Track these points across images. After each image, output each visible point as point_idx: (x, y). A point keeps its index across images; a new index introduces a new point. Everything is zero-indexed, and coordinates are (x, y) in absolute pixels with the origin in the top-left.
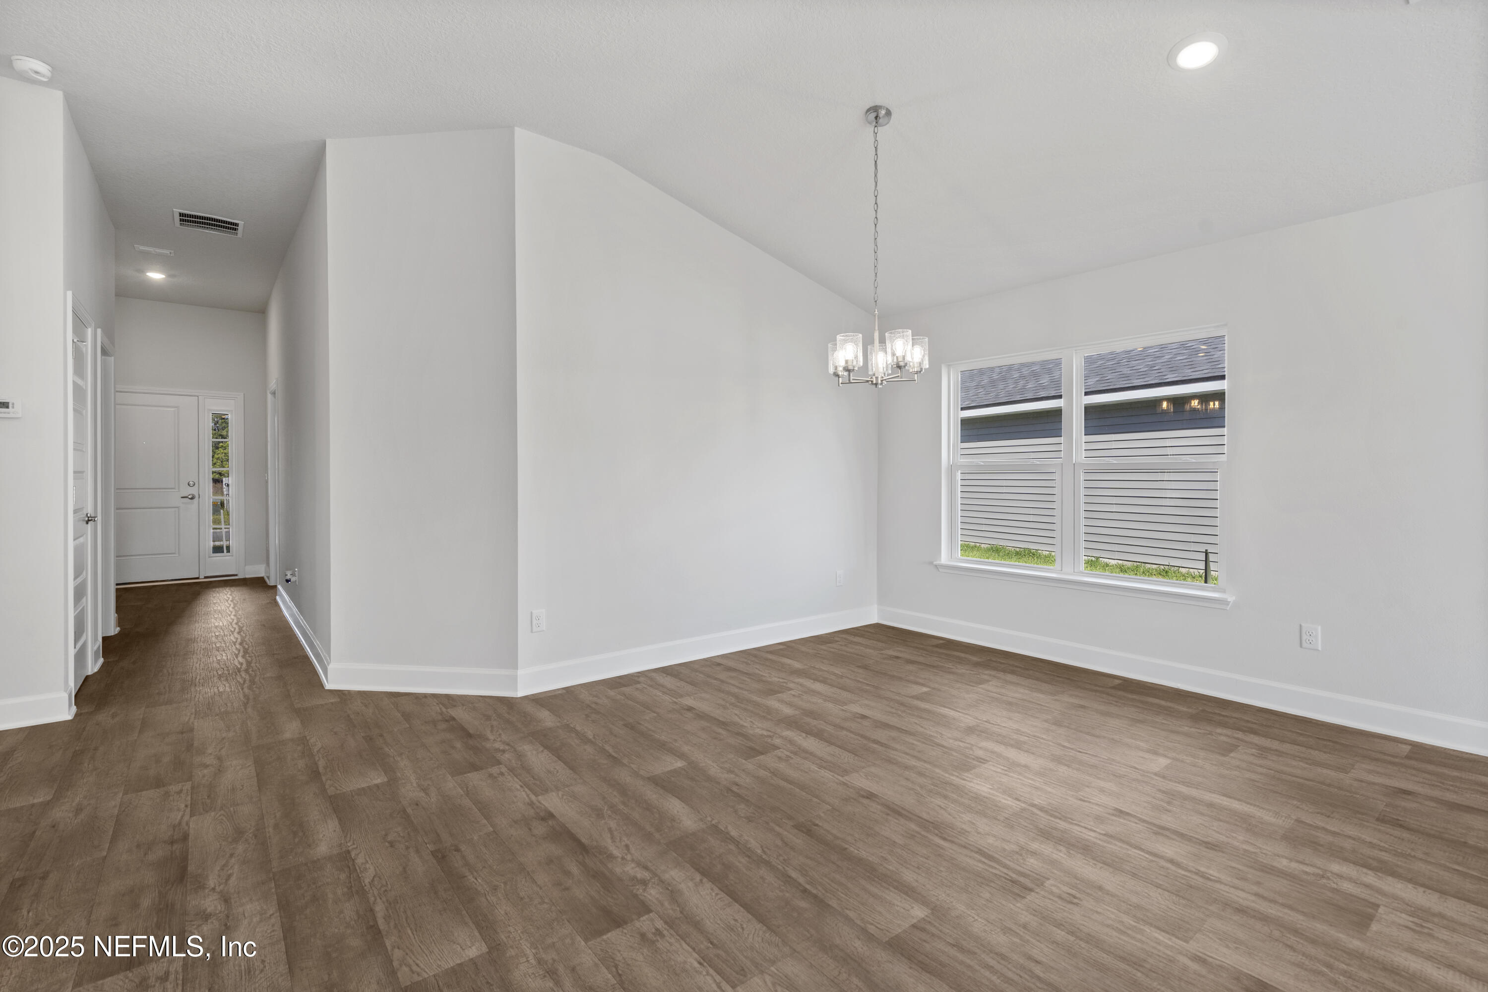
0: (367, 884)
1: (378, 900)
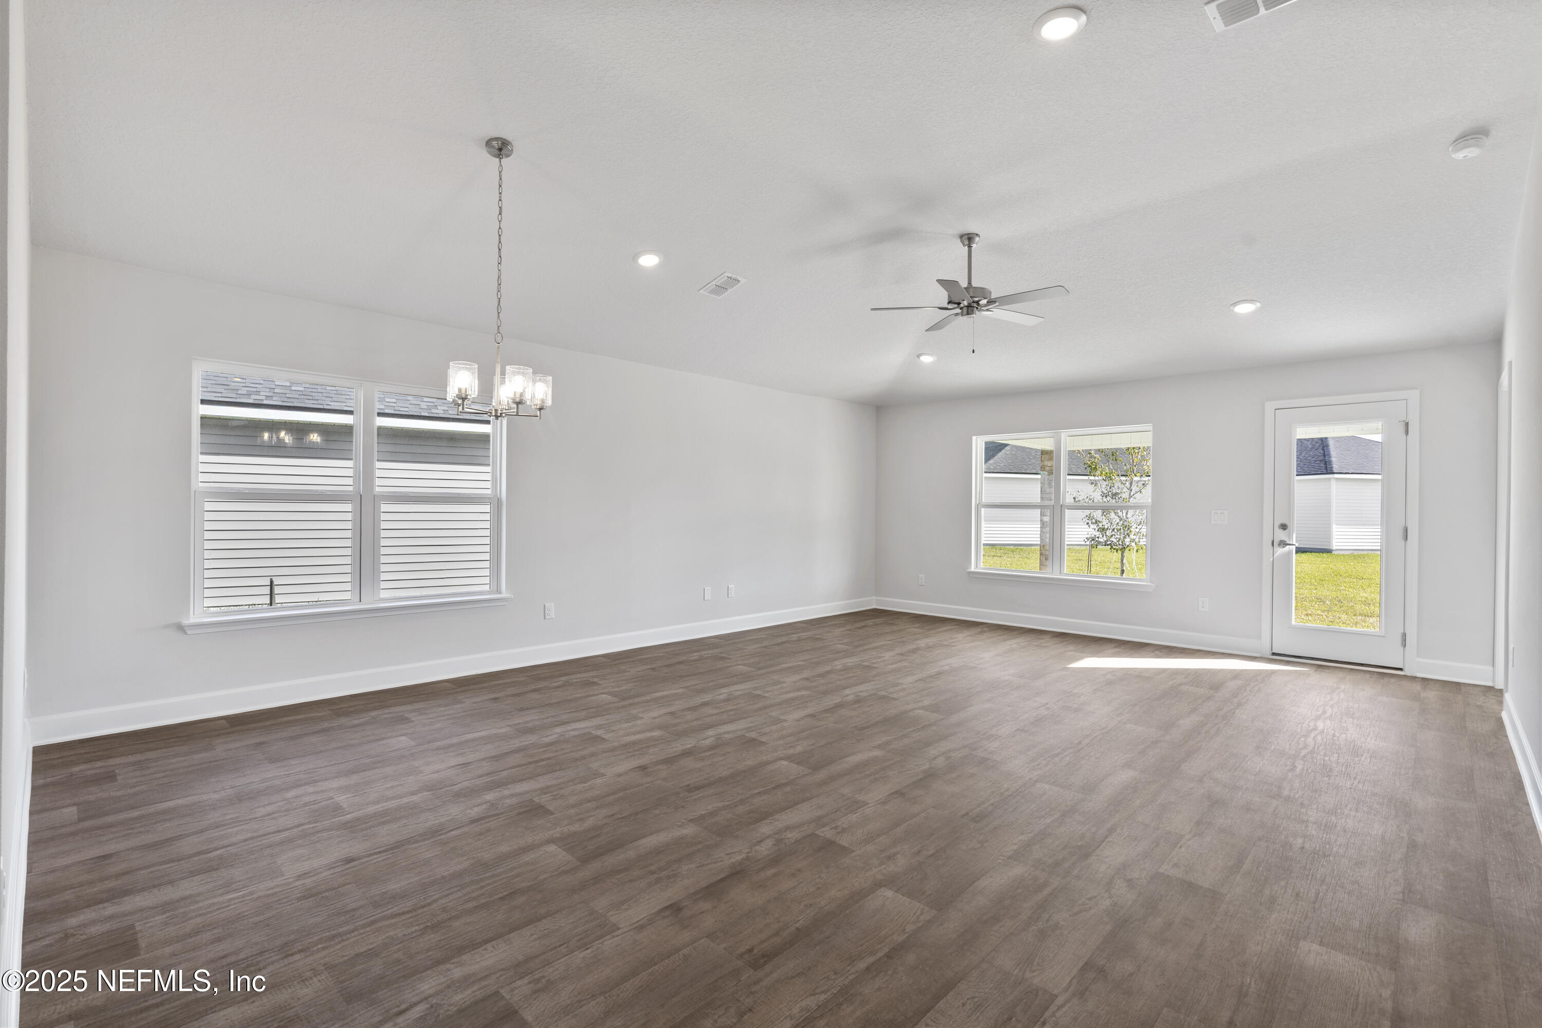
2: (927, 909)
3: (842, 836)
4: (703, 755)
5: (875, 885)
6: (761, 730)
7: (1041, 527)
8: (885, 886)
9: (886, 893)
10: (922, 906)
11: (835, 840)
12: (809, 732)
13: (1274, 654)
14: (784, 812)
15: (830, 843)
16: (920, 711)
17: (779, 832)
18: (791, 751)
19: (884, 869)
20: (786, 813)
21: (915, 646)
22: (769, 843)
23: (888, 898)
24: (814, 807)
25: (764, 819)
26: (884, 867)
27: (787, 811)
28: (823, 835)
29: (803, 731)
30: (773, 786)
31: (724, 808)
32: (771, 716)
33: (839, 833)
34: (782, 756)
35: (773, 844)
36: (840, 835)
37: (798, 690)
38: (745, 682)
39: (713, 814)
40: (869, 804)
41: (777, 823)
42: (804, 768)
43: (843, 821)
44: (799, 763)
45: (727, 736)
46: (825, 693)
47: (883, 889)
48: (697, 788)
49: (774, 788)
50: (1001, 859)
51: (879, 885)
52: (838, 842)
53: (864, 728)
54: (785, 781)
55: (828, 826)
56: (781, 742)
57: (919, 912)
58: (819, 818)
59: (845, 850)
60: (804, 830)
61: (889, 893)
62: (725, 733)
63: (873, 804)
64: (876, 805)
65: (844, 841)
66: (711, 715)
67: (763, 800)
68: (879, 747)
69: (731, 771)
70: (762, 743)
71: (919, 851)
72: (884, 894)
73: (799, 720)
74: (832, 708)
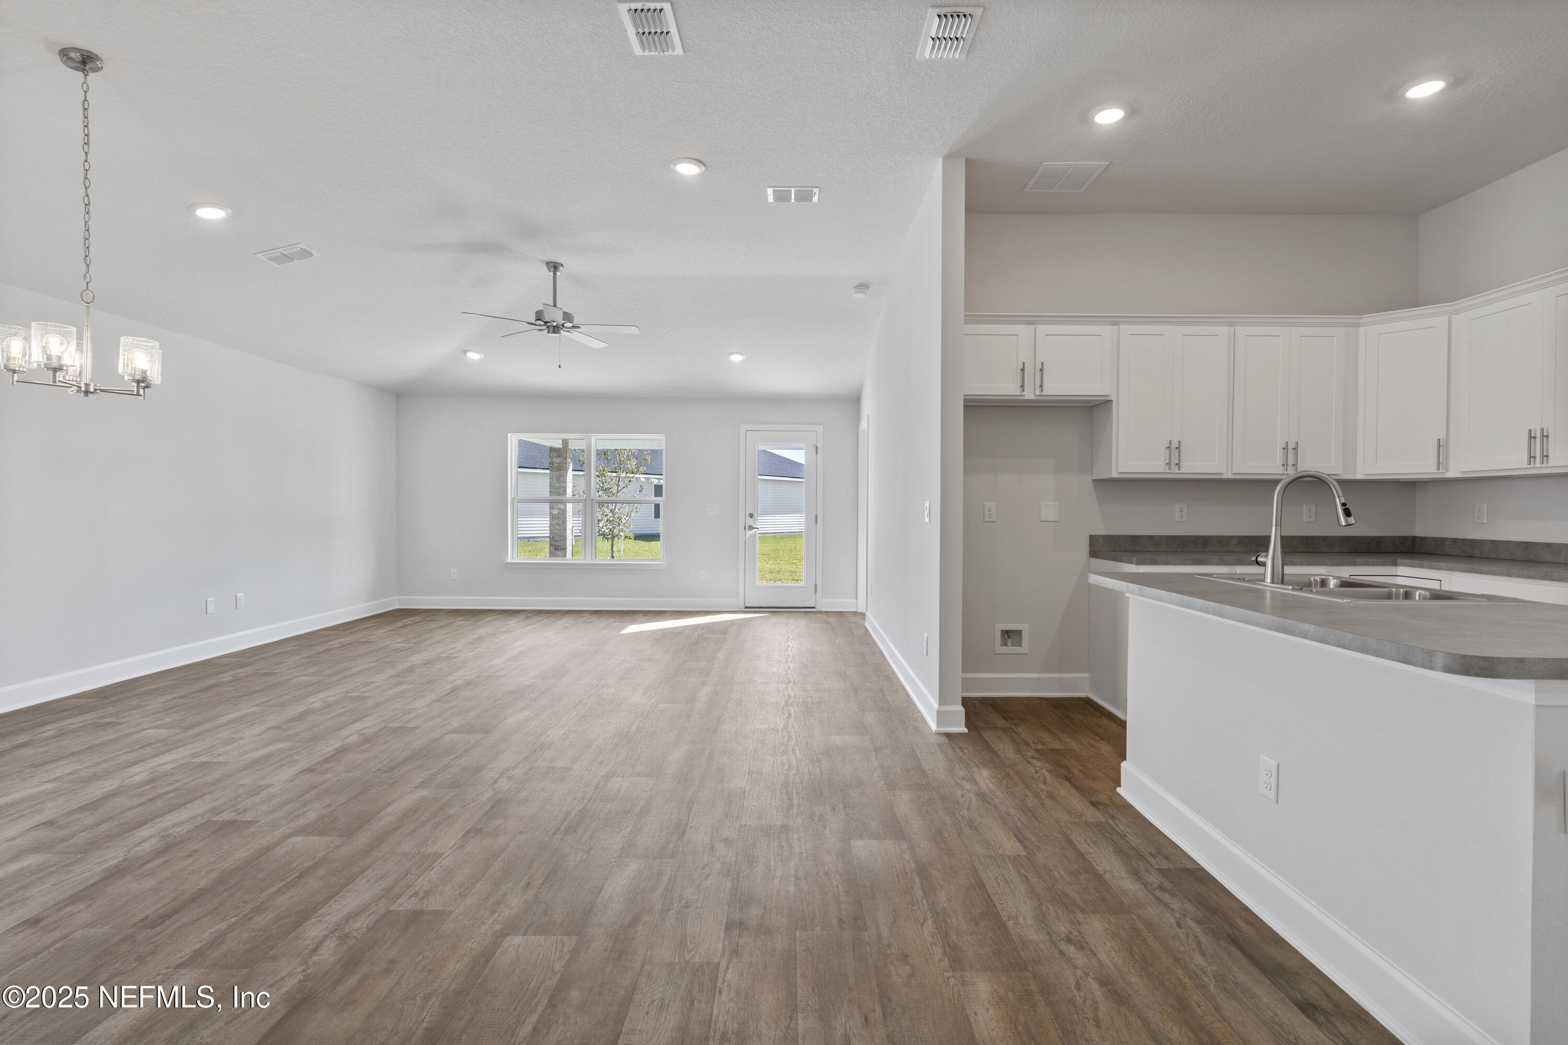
0: (929, 918)
1: (919, 899)
2: (565, 938)
3: (428, 901)
4: (149, 866)
5: (497, 937)
6: (236, 808)
7: (550, 520)
8: (509, 934)
9: (514, 941)
10: (559, 938)
11: (422, 908)
12: (316, 791)
13: (746, 607)
14: (332, 901)
15: (415, 916)
16: (452, 736)
17: (337, 926)
18: (301, 822)
19: (498, 916)
20: (335, 901)
21: (409, 664)
22: (331, 945)
23: (519, 945)
24: (372, 881)
25: (306, 919)
26: (497, 915)
27: (337, 898)
28: (402, 908)
29: (307, 791)
30: (297, 874)
31: (232, 928)
32: (242, 785)
33: (422, 899)
34: (290, 831)
35: (336, 946)
36: (426, 900)
37: (270, 743)
38: (170, 750)
39: (216, 941)
40: (443, 853)
41: (328, 918)
42: (332, 838)
43: (420, 884)
44: (321, 834)
45: (180, 829)
46: (315, 739)
47: (508, 938)
48: (164, 918)
49: (299, 877)
50: (613, 862)
51: (501, 935)
52: (427, 909)
53: (392, 769)
54: (312, 863)
55: (404, 896)
56: (277, 814)
57: (559, 946)
58: (387, 890)
59: (440, 915)
60: (374, 912)
61: (517, 940)
62: (174, 826)
63: (450, 852)
64: (454, 851)
65: (434, 904)
66: (131, 808)
67: (291, 897)
68: (423, 784)
69: (214, 875)
70: (248, 824)
71: (528, 884)
72: (512, 943)
73: (292, 781)
74: (334, 755)
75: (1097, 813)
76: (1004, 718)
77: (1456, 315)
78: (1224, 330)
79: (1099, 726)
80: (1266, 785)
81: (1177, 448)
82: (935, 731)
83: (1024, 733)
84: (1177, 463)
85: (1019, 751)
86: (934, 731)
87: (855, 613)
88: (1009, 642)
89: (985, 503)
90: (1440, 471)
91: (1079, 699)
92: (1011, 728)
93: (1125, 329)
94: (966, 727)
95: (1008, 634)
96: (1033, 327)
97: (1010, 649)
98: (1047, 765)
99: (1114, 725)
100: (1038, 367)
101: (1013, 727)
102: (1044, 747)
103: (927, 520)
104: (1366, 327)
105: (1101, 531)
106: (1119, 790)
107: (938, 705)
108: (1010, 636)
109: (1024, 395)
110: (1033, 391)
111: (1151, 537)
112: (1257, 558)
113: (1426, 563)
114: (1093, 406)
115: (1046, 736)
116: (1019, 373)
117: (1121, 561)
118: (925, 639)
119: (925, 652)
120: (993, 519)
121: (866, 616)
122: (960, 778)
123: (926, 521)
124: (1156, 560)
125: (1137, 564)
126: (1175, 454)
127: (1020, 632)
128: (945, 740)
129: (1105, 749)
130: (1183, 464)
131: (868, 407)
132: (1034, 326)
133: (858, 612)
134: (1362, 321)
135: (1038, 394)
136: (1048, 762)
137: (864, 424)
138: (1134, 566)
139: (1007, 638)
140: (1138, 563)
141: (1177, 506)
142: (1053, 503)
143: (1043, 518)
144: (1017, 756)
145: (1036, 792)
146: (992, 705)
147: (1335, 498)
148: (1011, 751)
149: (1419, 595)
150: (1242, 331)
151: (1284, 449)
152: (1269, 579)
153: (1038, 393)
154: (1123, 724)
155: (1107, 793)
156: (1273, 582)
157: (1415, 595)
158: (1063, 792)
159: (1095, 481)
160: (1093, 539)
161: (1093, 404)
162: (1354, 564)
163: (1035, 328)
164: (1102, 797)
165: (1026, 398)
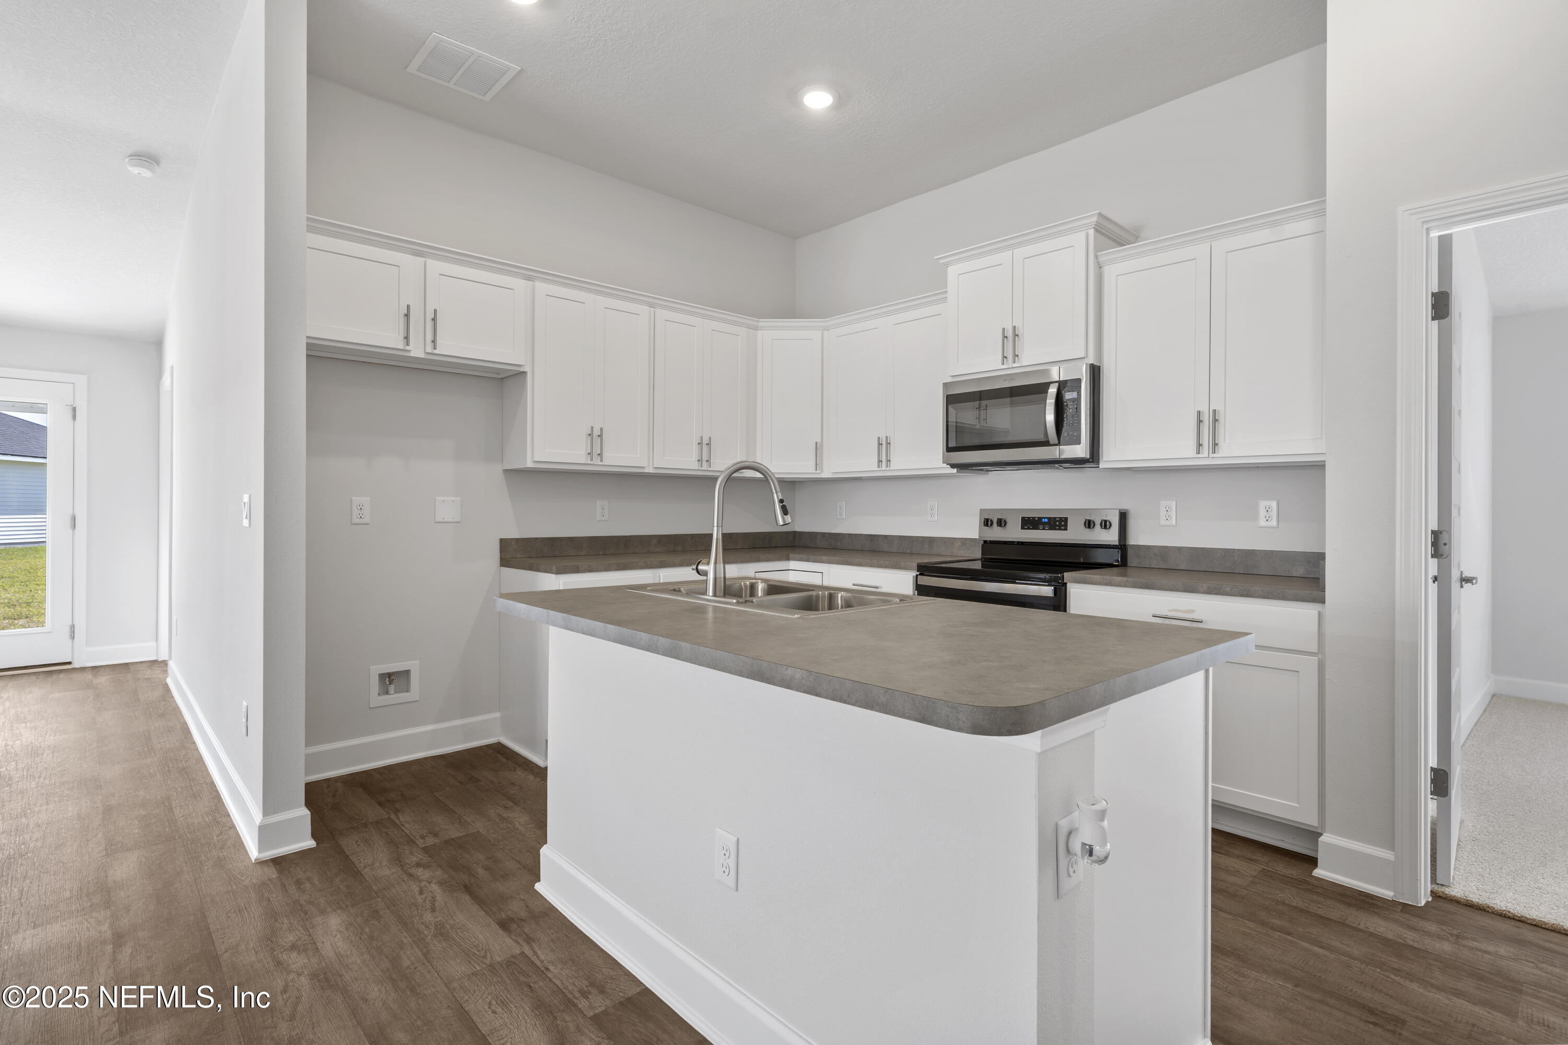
75: (508, 940)
76: (380, 804)
77: (827, 331)
78: (644, 310)
79: (513, 784)
80: (724, 869)
81: (599, 436)
82: (255, 860)
83: (407, 822)
84: (599, 453)
85: (398, 860)
86: (253, 861)
87: (155, 662)
88: (392, 688)
89: (353, 498)
90: (817, 472)
91: (488, 746)
92: (389, 819)
93: (542, 287)
94: (314, 836)
95: (389, 677)
96: (423, 260)
97: (394, 697)
98: (439, 873)
99: (531, 777)
100: (430, 315)
101: (393, 817)
102: (437, 841)
103: (246, 523)
104: (762, 331)
105: (513, 533)
106: (538, 886)
107: (261, 816)
108: (390, 680)
109: (409, 351)
110: (422, 346)
111: (571, 540)
112: (697, 566)
113: (812, 557)
114: (503, 378)
115: (440, 820)
116: (402, 320)
117: (538, 570)
118: (244, 710)
119: (244, 730)
120: (367, 519)
121: (169, 666)
122: (287, 949)
123: (244, 525)
124: (578, 568)
125: (557, 573)
126: (597, 442)
127: (407, 673)
128: (272, 873)
129: (520, 819)
130: (605, 454)
131: (172, 354)
132: (425, 259)
133: (159, 660)
134: (760, 324)
135: (430, 352)
136: (440, 866)
137: (166, 380)
138: (554, 575)
139: (388, 683)
140: (559, 572)
141: (599, 503)
142: (454, 498)
143: (439, 519)
144: (393, 870)
145: (419, 931)
146: (364, 786)
147: (773, 493)
148: (384, 863)
149: (841, 597)
150: (661, 314)
151: (699, 444)
152: (711, 592)
153: (429, 349)
154: (541, 773)
155: (522, 897)
156: (715, 595)
157: (838, 597)
158: (460, 918)
159: (507, 471)
160: (505, 544)
161: (504, 376)
162: (758, 560)
163: (425, 262)
164: (515, 908)
165: (412, 354)
